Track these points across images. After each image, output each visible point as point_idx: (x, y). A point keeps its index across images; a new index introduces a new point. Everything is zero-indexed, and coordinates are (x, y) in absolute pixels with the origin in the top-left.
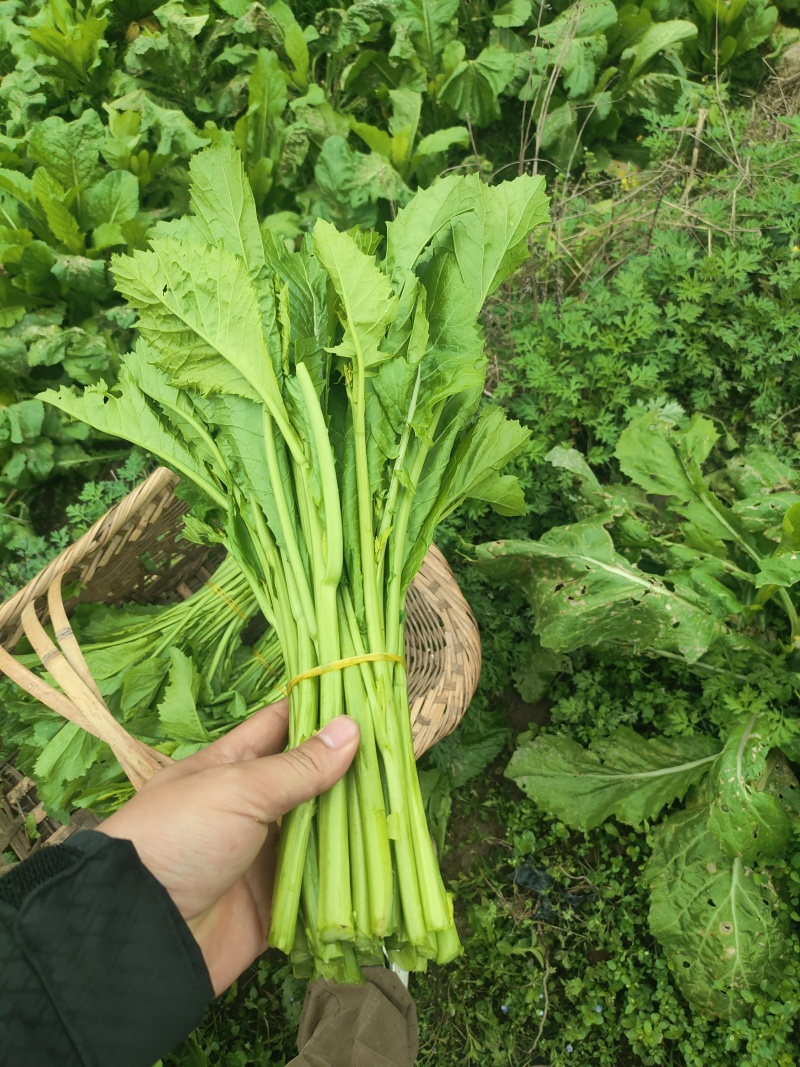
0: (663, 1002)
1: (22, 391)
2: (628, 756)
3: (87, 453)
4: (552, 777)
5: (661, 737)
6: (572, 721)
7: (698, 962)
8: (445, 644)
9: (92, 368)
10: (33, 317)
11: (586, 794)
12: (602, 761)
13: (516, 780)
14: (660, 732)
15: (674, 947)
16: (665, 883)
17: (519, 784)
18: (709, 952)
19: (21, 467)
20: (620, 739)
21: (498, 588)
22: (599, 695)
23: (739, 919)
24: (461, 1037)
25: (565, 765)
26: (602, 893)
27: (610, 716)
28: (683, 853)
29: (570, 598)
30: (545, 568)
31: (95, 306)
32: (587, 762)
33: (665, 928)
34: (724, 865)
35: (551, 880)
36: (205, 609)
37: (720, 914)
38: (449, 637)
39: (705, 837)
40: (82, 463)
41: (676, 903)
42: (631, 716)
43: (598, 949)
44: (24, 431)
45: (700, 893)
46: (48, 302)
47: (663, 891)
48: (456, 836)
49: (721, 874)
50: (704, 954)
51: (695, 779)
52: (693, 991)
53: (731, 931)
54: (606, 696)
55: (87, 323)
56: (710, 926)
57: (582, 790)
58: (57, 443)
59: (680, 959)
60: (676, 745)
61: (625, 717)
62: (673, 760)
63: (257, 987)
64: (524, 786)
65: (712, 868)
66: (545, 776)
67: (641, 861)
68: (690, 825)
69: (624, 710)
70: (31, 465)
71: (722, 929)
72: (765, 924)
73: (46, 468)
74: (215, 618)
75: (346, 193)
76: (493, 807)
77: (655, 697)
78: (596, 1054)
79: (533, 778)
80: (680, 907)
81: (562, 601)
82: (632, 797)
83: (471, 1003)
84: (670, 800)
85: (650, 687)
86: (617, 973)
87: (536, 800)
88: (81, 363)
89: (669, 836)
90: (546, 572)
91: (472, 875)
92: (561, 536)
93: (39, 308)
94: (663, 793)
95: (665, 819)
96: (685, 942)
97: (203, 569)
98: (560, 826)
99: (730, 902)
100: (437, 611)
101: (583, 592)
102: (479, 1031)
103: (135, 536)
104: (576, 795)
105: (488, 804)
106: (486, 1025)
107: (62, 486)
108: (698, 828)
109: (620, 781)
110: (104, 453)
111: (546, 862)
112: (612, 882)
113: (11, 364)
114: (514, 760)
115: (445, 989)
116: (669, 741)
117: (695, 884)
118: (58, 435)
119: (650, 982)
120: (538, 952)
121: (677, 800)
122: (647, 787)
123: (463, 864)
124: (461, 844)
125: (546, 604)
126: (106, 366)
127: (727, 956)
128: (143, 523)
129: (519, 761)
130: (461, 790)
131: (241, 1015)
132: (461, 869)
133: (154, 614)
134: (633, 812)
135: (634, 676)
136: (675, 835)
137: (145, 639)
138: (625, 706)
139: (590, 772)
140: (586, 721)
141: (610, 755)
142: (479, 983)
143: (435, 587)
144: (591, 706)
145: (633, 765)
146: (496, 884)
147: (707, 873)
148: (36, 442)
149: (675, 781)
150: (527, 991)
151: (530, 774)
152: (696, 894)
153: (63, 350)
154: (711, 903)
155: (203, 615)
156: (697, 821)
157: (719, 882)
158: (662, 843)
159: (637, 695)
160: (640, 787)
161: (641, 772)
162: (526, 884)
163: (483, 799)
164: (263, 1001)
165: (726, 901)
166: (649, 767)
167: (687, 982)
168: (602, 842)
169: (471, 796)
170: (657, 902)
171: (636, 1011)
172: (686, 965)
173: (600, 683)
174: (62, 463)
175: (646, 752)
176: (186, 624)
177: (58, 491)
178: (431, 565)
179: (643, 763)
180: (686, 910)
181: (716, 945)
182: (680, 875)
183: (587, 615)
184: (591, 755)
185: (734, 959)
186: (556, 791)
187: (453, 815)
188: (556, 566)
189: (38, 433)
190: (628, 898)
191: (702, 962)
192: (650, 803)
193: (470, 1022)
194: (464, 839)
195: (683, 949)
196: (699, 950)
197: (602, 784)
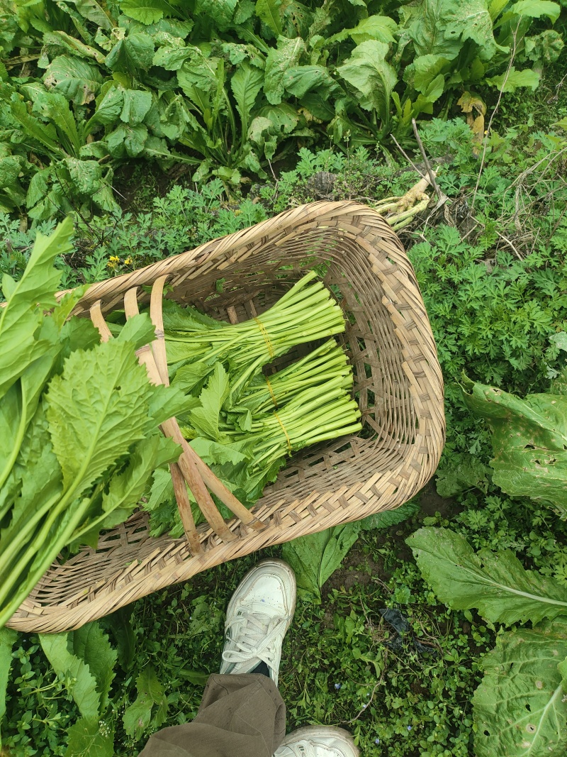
0: (458, 747)
1: (138, 79)
2: (503, 571)
3: (169, 149)
4: (440, 558)
5: (536, 572)
6: (472, 528)
7: (497, 737)
8: (413, 443)
9: (197, 85)
10: (166, 23)
11: (458, 581)
12: (482, 566)
13: (413, 549)
14: (538, 568)
15: (483, 717)
16: (497, 675)
17: (414, 553)
18: (509, 736)
19: (120, 141)
20: (502, 557)
21: (459, 408)
22: (500, 519)
23: (543, 726)
24: (298, 687)
25: (452, 555)
26: (443, 655)
27: (504, 539)
28: (521, 663)
29: (537, 462)
30: (523, 426)
31: (214, 34)
32: (471, 562)
33: (484, 704)
34: (548, 686)
35: (410, 628)
36: (249, 339)
37: (531, 719)
38: (418, 439)
39: (543, 661)
40: (163, 156)
41: (500, 694)
42: (520, 546)
43: (422, 686)
44: (132, 114)
45: (522, 697)
46: (180, 15)
47: (493, 680)
48: (349, 561)
49: (544, 692)
50: (505, 734)
51: (550, 614)
52: (482, 751)
53: (533, 732)
54: (506, 522)
55: (204, 45)
56: (519, 721)
57: (457, 577)
58: (151, 133)
59: (484, 727)
60: (544, 582)
61: (515, 544)
62: (537, 591)
63: (178, 600)
64: (417, 556)
65: (539, 685)
66: (435, 556)
67: (483, 649)
68: (535, 647)
69: (516, 540)
70: (127, 142)
71: (527, 727)
72: (560, 737)
73: (136, 149)
74: (252, 349)
75: (444, 22)
76: (385, 554)
77: (547, 544)
78: (390, 748)
79: (426, 553)
80: (502, 697)
81: (528, 460)
82: (494, 602)
83: (315, 671)
84: (524, 620)
85: (545, 534)
86: (433, 711)
87: (421, 569)
88: (191, 78)
89: (513, 645)
90: (522, 429)
91: (351, 592)
92: (546, 406)
93: (172, 17)
94: (520, 611)
95: (515, 630)
96: (493, 720)
97: (251, 302)
98: (432, 595)
99: (541, 713)
100: (419, 416)
101: (551, 463)
102: (313, 690)
103: (223, 266)
104: (450, 578)
105: (383, 551)
106: (318, 689)
107: (141, 166)
108: (540, 652)
109: (488, 584)
110: (181, 155)
111: (410, 613)
112: (453, 651)
113: (139, 56)
114: (416, 534)
115: (301, 654)
116: (540, 576)
117: (521, 688)
118: (153, 127)
119: (454, 730)
120: (379, 667)
121: (530, 622)
122: (509, 599)
123: (346, 582)
124: (351, 568)
125: (512, 454)
126: (207, 88)
127: (522, 745)
128: (233, 259)
129: (420, 536)
130: (366, 532)
131: (162, 613)
132: (344, 584)
133: (210, 326)
134: (491, 612)
135: (536, 521)
136: (519, 647)
137: (199, 345)
138: (518, 537)
139: (469, 568)
140: (484, 532)
141: (489, 564)
142: (326, 662)
143: (426, 398)
144: (492, 525)
145: (504, 579)
146: (367, 608)
147: (534, 686)
148: (138, 126)
149: (532, 606)
150: (360, 687)
151: (424, 549)
152: (518, 695)
153: (182, 61)
154: (528, 707)
155: (245, 344)
156: (542, 646)
157: (541, 696)
158: (505, 646)
159: (532, 535)
160: (503, 597)
161: (507, 586)
162: (390, 621)
163: (379, 546)
164: (180, 611)
165: (539, 711)
166: (515, 586)
167: (482, 744)
168: (456, 619)
169: (371, 540)
170: (486, 684)
171: (435, 743)
172: (486, 733)
173: (504, 511)
174: (148, 150)
175: (518, 575)
176: (232, 346)
177: (137, 168)
178: (431, 382)
179: (511, 580)
180: (505, 702)
181: (518, 735)
182: (512, 676)
183: (545, 480)
184: (477, 559)
185: (527, 749)
186: (438, 569)
187: (353, 547)
188: (535, 430)
189: (141, 120)
190: (463, 669)
191: (500, 738)
192: (506, 612)
193: (309, 682)
194: (355, 566)
195: (489, 723)
196: (502, 731)
197: (474, 580)
